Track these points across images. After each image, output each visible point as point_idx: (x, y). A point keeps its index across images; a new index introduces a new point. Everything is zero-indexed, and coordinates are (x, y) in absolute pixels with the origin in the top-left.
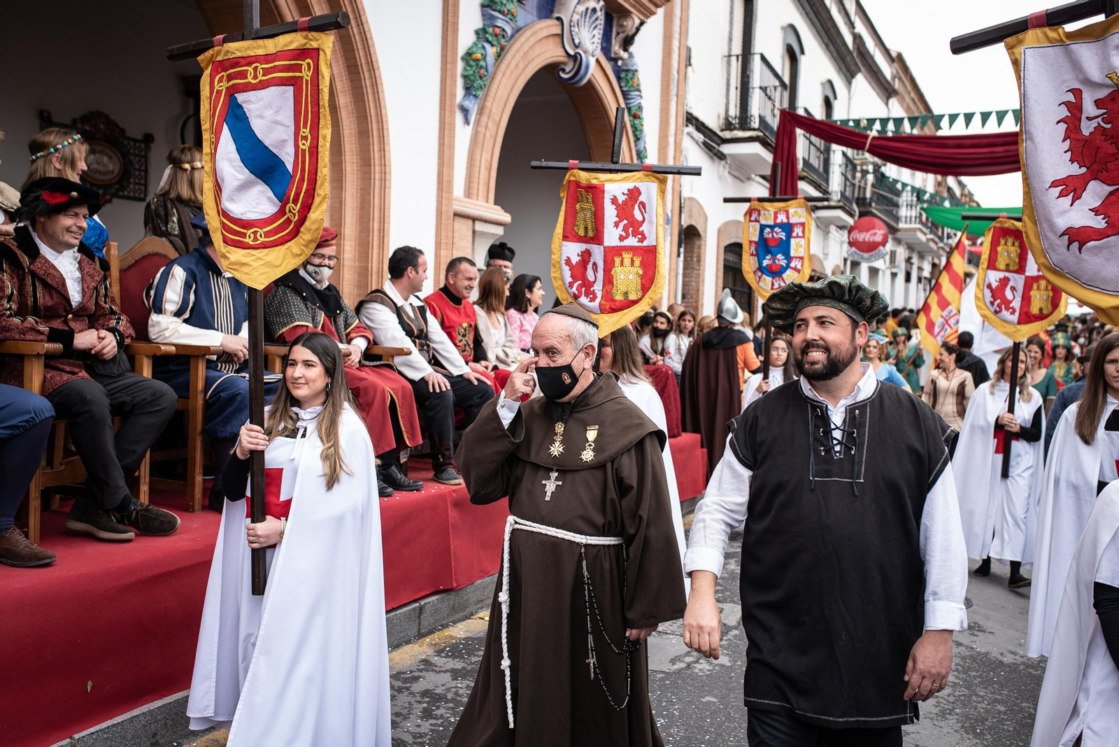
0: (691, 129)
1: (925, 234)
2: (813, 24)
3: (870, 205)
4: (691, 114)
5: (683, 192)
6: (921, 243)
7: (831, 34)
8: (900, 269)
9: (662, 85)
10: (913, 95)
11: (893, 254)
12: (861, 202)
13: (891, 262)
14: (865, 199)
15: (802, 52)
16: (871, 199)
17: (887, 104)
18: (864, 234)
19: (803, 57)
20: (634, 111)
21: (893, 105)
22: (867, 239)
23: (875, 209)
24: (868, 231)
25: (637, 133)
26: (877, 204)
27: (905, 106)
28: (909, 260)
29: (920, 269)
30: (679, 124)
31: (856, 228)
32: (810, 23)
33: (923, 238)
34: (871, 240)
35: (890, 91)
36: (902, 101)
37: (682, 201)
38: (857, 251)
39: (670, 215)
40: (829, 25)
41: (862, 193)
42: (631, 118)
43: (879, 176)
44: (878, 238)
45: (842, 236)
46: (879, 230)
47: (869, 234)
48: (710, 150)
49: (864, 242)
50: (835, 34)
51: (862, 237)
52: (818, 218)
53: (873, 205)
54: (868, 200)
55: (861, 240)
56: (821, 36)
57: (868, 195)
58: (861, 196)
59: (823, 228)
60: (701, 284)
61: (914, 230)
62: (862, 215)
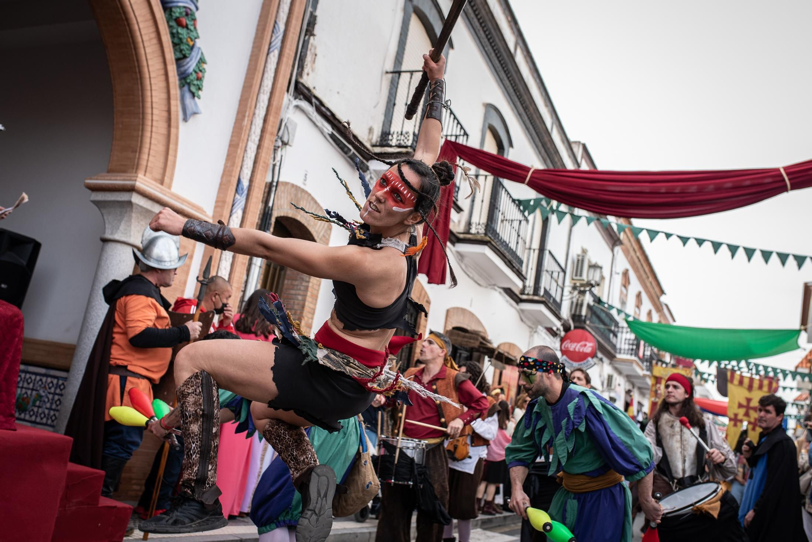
0: (304, 104)
1: (643, 369)
2: (527, 129)
3: (585, 322)
4: (308, 89)
5: (277, 168)
6: (638, 377)
7: (549, 149)
8: (620, 397)
9: (257, 30)
10: (638, 254)
11: (610, 378)
12: (576, 318)
13: (608, 385)
14: (580, 316)
15: (511, 144)
16: (586, 316)
17: (612, 250)
18: (575, 344)
19: (511, 149)
20: (177, 13)
21: (618, 252)
22: (577, 350)
23: (589, 326)
24: (579, 342)
25: (183, 47)
26: (591, 322)
27: (629, 258)
28: (628, 392)
29: (640, 404)
30: (279, 85)
31: (569, 339)
32: (524, 127)
33: (641, 372)
34: (581, 350)
35: (615, 238)
36: (626, 252)
37: (276, 180)
38: (568, 360)
39: (245, 183)
40: (546, 139)
41: (578, 310)
42: (173, 23)
43: (597, 300)
44: (588, 349)
45: (555, 343)
46: (590, 342)
47: (579, 345)
48: (346, 153)
49: (574, 352)
50: (551, 150)
51: (573, 346)
52: (522, 311)
53: (588, 322)
54: (583, 318)
55: (572, 349)
56: (537, 147)
57: (584, 312)
58: (578, 313)
59: (530, 324)
60: (309, 299)
61: (631, 362)
62: (575, 327)
